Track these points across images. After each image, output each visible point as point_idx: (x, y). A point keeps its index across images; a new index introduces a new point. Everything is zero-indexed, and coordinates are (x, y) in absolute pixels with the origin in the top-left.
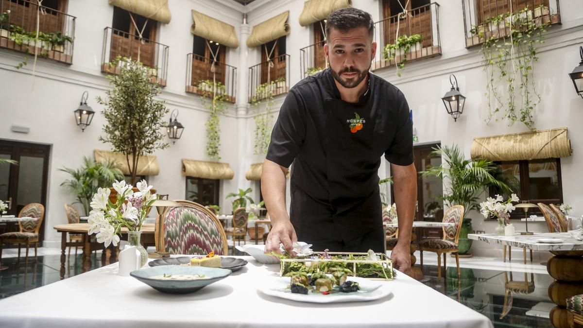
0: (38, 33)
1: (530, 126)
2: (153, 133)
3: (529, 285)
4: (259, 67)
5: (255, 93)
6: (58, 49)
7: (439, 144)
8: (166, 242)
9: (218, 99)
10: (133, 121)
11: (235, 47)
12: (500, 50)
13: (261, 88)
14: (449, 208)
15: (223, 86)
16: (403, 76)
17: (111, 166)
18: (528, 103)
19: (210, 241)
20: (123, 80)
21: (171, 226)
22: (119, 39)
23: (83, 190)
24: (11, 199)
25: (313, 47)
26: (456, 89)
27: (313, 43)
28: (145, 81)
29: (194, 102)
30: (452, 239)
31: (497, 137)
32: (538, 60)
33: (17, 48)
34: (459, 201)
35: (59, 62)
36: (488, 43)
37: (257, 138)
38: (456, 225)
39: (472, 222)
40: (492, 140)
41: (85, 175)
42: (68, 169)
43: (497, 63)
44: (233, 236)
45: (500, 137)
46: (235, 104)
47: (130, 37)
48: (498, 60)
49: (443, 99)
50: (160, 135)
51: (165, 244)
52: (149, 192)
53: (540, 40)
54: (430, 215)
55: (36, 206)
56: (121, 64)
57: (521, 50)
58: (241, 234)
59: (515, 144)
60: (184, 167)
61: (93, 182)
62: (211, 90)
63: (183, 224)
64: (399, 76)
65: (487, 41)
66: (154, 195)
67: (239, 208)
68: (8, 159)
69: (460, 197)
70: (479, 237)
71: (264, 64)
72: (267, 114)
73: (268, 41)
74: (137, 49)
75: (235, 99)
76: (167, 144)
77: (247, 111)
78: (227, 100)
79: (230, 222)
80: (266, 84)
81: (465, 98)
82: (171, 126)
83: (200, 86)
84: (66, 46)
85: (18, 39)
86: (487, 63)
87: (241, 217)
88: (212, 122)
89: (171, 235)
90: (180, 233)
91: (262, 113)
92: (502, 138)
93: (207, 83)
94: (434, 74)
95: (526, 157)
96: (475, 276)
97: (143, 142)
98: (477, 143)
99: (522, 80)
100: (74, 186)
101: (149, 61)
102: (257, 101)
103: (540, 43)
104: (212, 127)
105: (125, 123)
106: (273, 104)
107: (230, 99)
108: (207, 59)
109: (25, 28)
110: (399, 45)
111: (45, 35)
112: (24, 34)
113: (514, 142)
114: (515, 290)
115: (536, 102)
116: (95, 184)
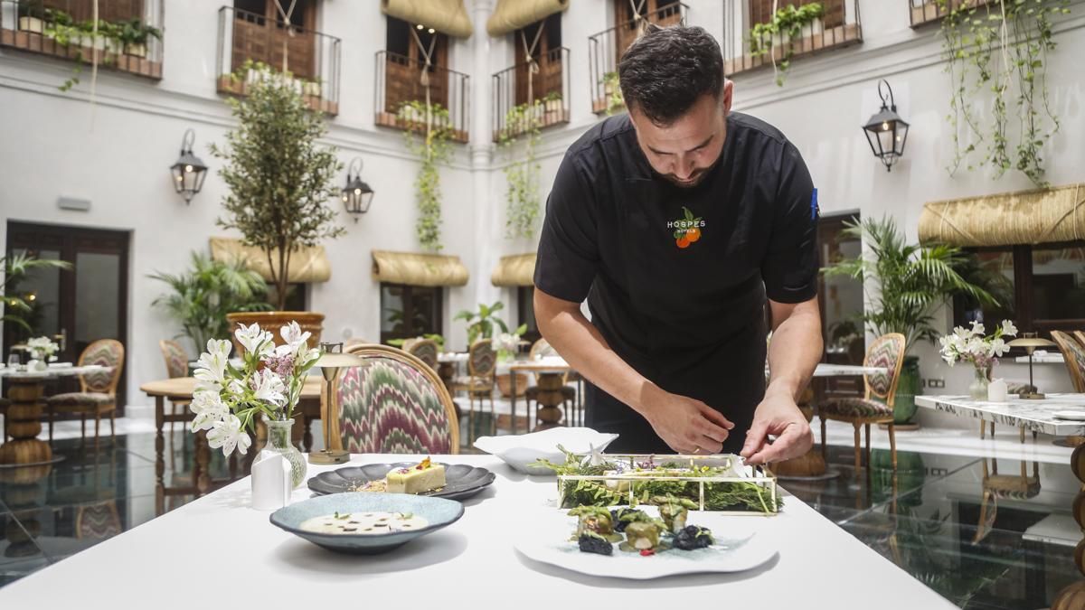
0: (96, 22)
1: (1037, 178)
2: (315, 208)
3: (1029, 482)
4: (512, 74)
5: (505, 122)
6: (134, 51)
7: (857, 215)
8: (342, 426)
9: (437, 137)
10: (276, 187)
11: (464, 36)
12: (979, 30)
13: (516, 114)
14: (877, 337)
15: (446, 112)
16: (786, 85)
17: (242, 268)
18: (1032, 133)
19: (425, 421)
20: (256, 111)
21: (350, 396)
22: (248, 27)
23: (192, 312)
24: (64, 331)
25: (613, 33)
26: (890, 109)
27: (613, 25)
28: (296, 112)
29: (391, 143)
30: (882, 397)
31: (970, 200)
32: (1056, 47)
33: (60, 53)
34: (895, 323)
35: (138, 76)
36: (955, 17)
37: (510, 207)
38: (889, 371)
39: (919, 363)
40: (960, 206)
41: (196, 285)
42: (163, 275)
43: (972, 55)
44: (469, 392)
45: (975, 200)
46: (468, 145)
47: (267, 23)
48: (975, 49)
49: (865, 128)
50: (328, 213)
51: (341, 430)
52: (304, 344)
53: (1062, 8)
54: (838, 347)
55: (108, 346)
56: (254, 75)
57: (1021, 29)
58: (484, 389)
59: (1005, 214)
60: (376, 267)
61: (211, 298)
62: (421, 119)
63: (373, 390)
64: (780, 84)
65: (953, 12)
66: (314, 350)
67: (479, 339)
68: (54, 259)
69: (897, 317)
70: (937, 404)
71: (521, 67)
72: (529, 162)
73: (527, 23)
74: (281, 45)
75: (467, 135)
76: (343, 228)
77: (491, 157)
78: (454, 137)
79: (463, 365)
80: (525, 105)
81: (907, 125)
82: (349, 190)
83: (401, 112)
84: (149, 45)
85: (60, 35)
86: (953, 57)
87: (483, 357)
88: (426, 180)
89: (352, 412)
90: (368, 409)
91: (518, 161)
92: (980, 203)
93: (414, 107)
94: (846, 81)
95: (1027, 238)
96: (926, 466)
97: (297, 226)
98: (930, 213)
99: (1022, 88)
100: (175, 305)
101: (305, 68)
102: (509, 139)
103: (1062, 14)
104: (426, 188)
105: (261, 193)
106: (538, 143)
107: (459, 136)
108: (414, 62)
109: (72, 13)
110: (779, 24)
111: (110, 27)
112: (71, 25)
113: (1004, 210)
114: (1002, 493)
115: (1050, 132)
116: (215, 300)
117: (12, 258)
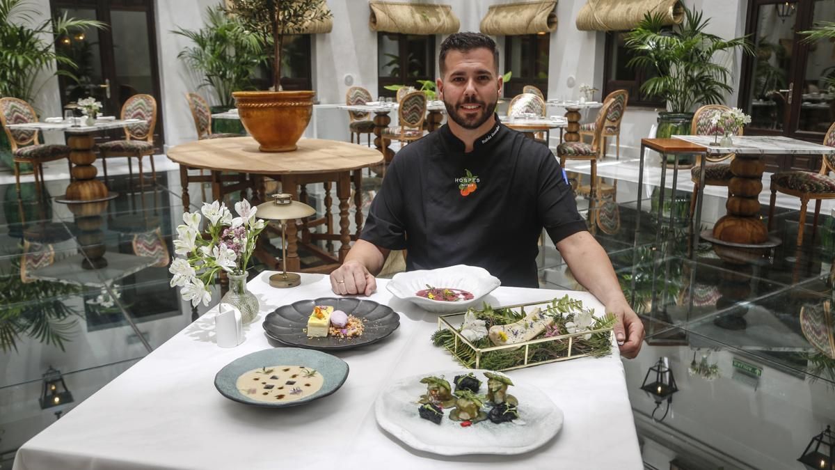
23: (212, 64)
24: (107, 81)
41: (214, 39)
55: (144, 100)
60: (373, 18)
61: (227, 50)
76: (328, 12)
100: (198, 56)
116: (231, 52)
117: (57, 20)
